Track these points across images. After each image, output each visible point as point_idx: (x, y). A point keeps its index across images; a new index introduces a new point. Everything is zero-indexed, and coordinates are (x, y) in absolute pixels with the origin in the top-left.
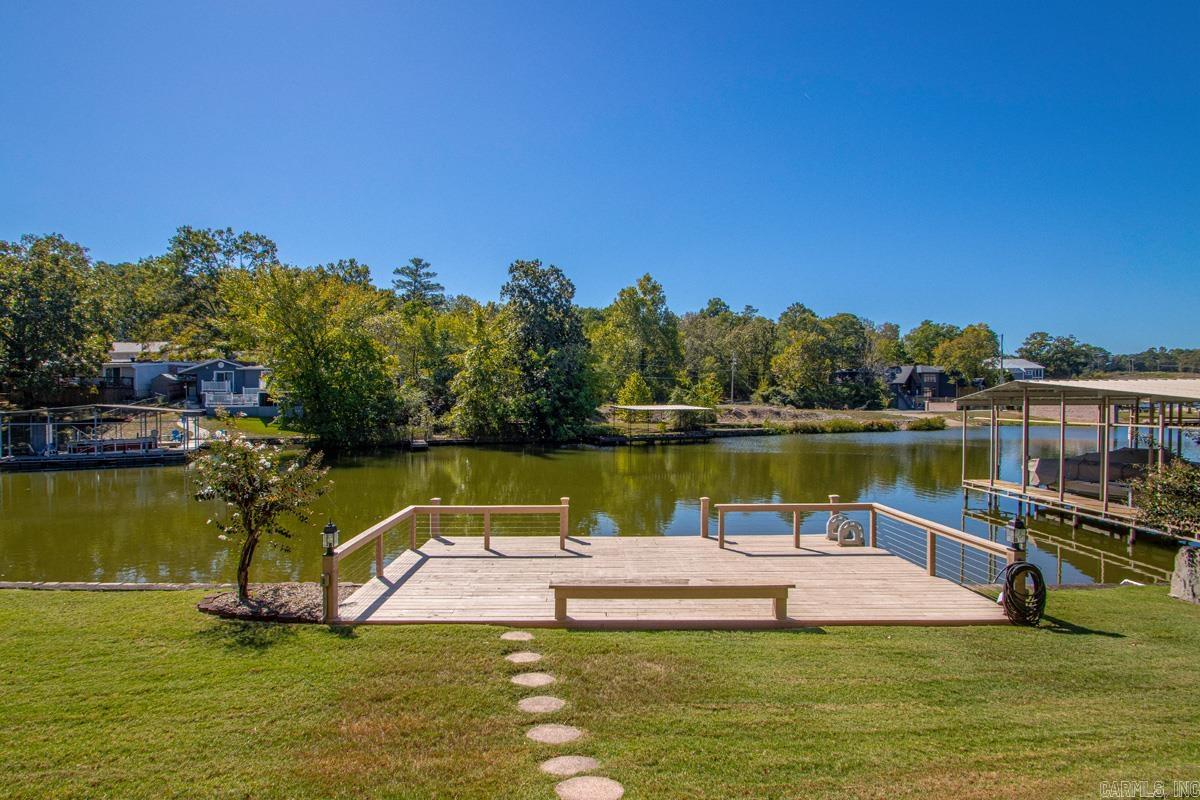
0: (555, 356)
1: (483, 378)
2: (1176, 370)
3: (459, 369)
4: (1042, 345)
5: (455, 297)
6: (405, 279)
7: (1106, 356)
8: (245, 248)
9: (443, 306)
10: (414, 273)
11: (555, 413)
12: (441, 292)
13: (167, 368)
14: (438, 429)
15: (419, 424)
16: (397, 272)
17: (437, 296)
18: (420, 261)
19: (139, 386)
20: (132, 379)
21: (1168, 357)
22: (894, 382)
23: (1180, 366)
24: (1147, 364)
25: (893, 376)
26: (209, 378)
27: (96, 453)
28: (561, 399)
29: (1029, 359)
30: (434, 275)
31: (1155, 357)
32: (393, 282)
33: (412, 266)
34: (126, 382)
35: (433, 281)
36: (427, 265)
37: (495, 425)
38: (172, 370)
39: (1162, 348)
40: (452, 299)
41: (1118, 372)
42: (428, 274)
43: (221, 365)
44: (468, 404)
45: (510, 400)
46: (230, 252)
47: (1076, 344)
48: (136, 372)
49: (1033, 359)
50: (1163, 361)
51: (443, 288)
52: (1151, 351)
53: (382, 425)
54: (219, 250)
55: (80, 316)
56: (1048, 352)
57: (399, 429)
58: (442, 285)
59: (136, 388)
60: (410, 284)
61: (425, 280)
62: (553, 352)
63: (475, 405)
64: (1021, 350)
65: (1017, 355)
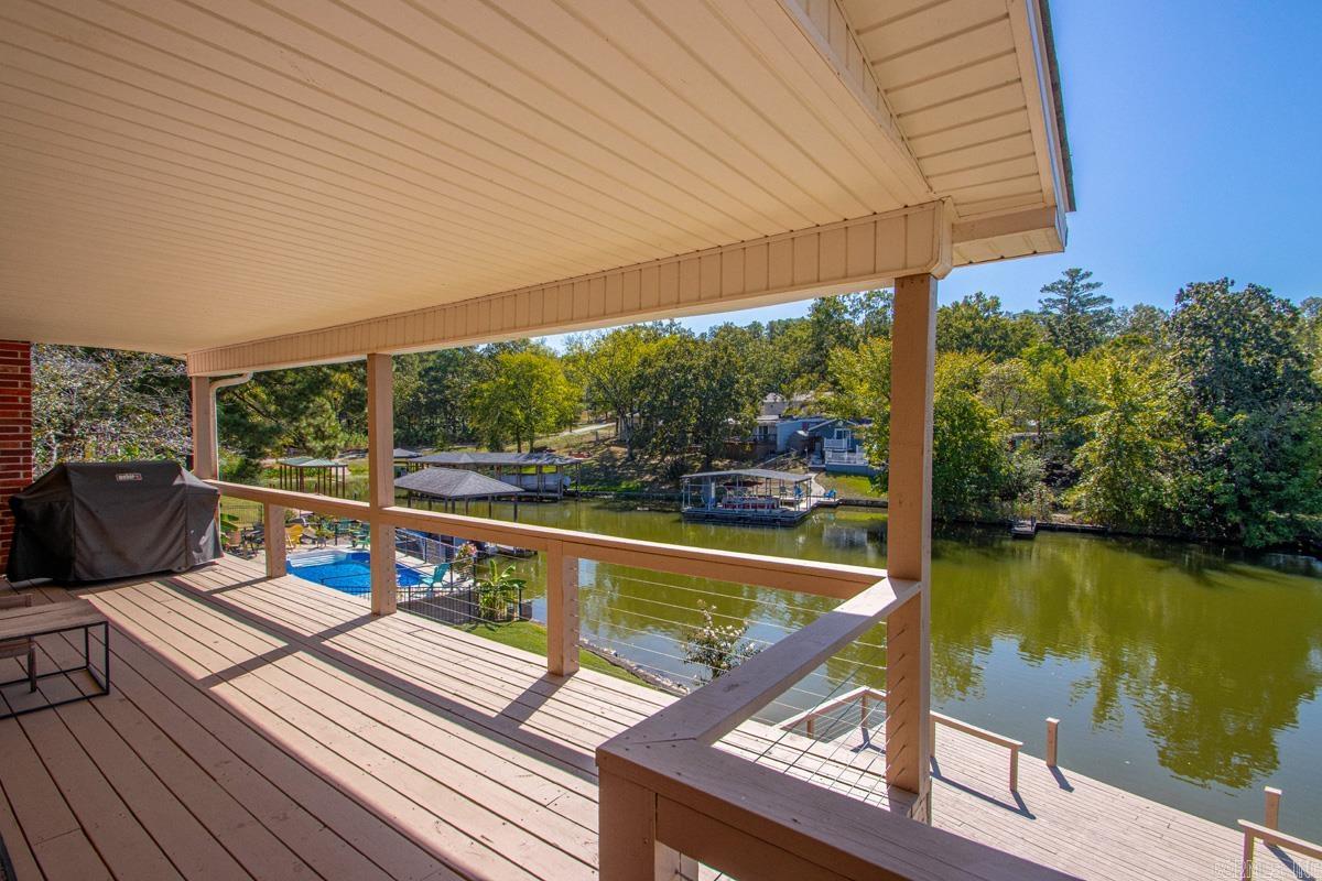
0: (1245, 423)
1: (1122, 451)
3: (1086, 439)
5: (1130, 309)
6: (1055, 296)
8: (869, 305)
9: (1111, 323)
10: (1068, 288)
11: (1243, 504)
12: (1107, 305)
13: (800, 426)
14: (1057, 507)
15: (1031, 500)
16: (1046, 289)
17: (1101, 312)
18: (1078, 271)
19: (780, 443)
20: (776, 435)
26: (830, 437)
27: (737, 510)
28: (1254, 485)
30: (1098, 285)
32: (1040, 302)
33: (1066, 279)
34: (771, 438)
35: (1096, 293)
36: (1088, 275)
37: (1140, 512)
38: (805, 427)
40: (1125, 312)
42: (1088, 286)
43: (840, 424)
44: (1100, 481)
45: (1167, 480)
46: (855, 311)
48: (779, 430)
51: (1110, 301)
53: (985, 500)
54: (846, 311)
55: (738, 393)
57: (1004, 505)
58: (1108, 297)
59: (778, 443)
60: (1061, 301)
61: (1083, 293)
62: (1241, 417)
63: (1111, 484)
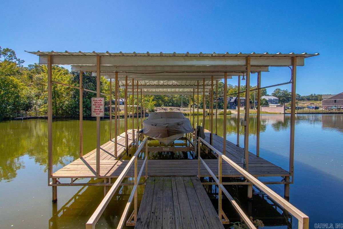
2: (318, 100)
4: (279, 92)
7: (299, 96)
21: (316, 97)
22: (231, 101)
23: (319, 99)
24: (310, 98)
25: (230, 100)
29: (275, 96)
31: (313, 97)
39: (314, 94)
41: (302, 101)
47: (288, 92)
49: (276, 96)
50: (315, 98)
52: (312, 95)
56: (280, 94)
64: (273, 94)
65: (272, 95)
